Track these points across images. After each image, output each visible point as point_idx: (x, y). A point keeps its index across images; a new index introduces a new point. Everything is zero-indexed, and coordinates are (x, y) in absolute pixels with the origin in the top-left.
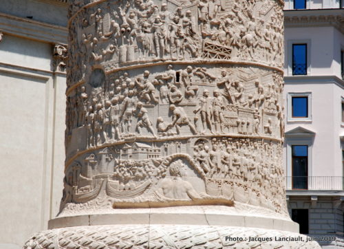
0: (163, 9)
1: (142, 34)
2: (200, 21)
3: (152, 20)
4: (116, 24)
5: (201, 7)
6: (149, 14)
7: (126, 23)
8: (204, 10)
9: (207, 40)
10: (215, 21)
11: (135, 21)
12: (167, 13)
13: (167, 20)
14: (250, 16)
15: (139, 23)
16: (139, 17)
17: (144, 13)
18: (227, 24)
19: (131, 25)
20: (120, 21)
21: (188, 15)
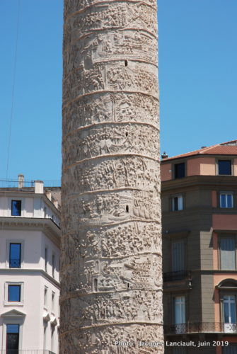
0: (122, 334)
1: (112, 346)
2: (138, 340)
3: (117, 338)
4: (99, 340)
5: (138, 333)
6: (115, 336)
7: (104, 340)
8: (139, 334)
9: (141, 349)
10: (143, 339)
11: (108, 339)
12: (124, 336)
13: (124, 339)
14: (156, 336)
15: (111, 340)
16: (111, 337)
17: (113, 335)
18: (148, 341)
19: (107, 341)
20: (101, 338)
21: (133, 337)
